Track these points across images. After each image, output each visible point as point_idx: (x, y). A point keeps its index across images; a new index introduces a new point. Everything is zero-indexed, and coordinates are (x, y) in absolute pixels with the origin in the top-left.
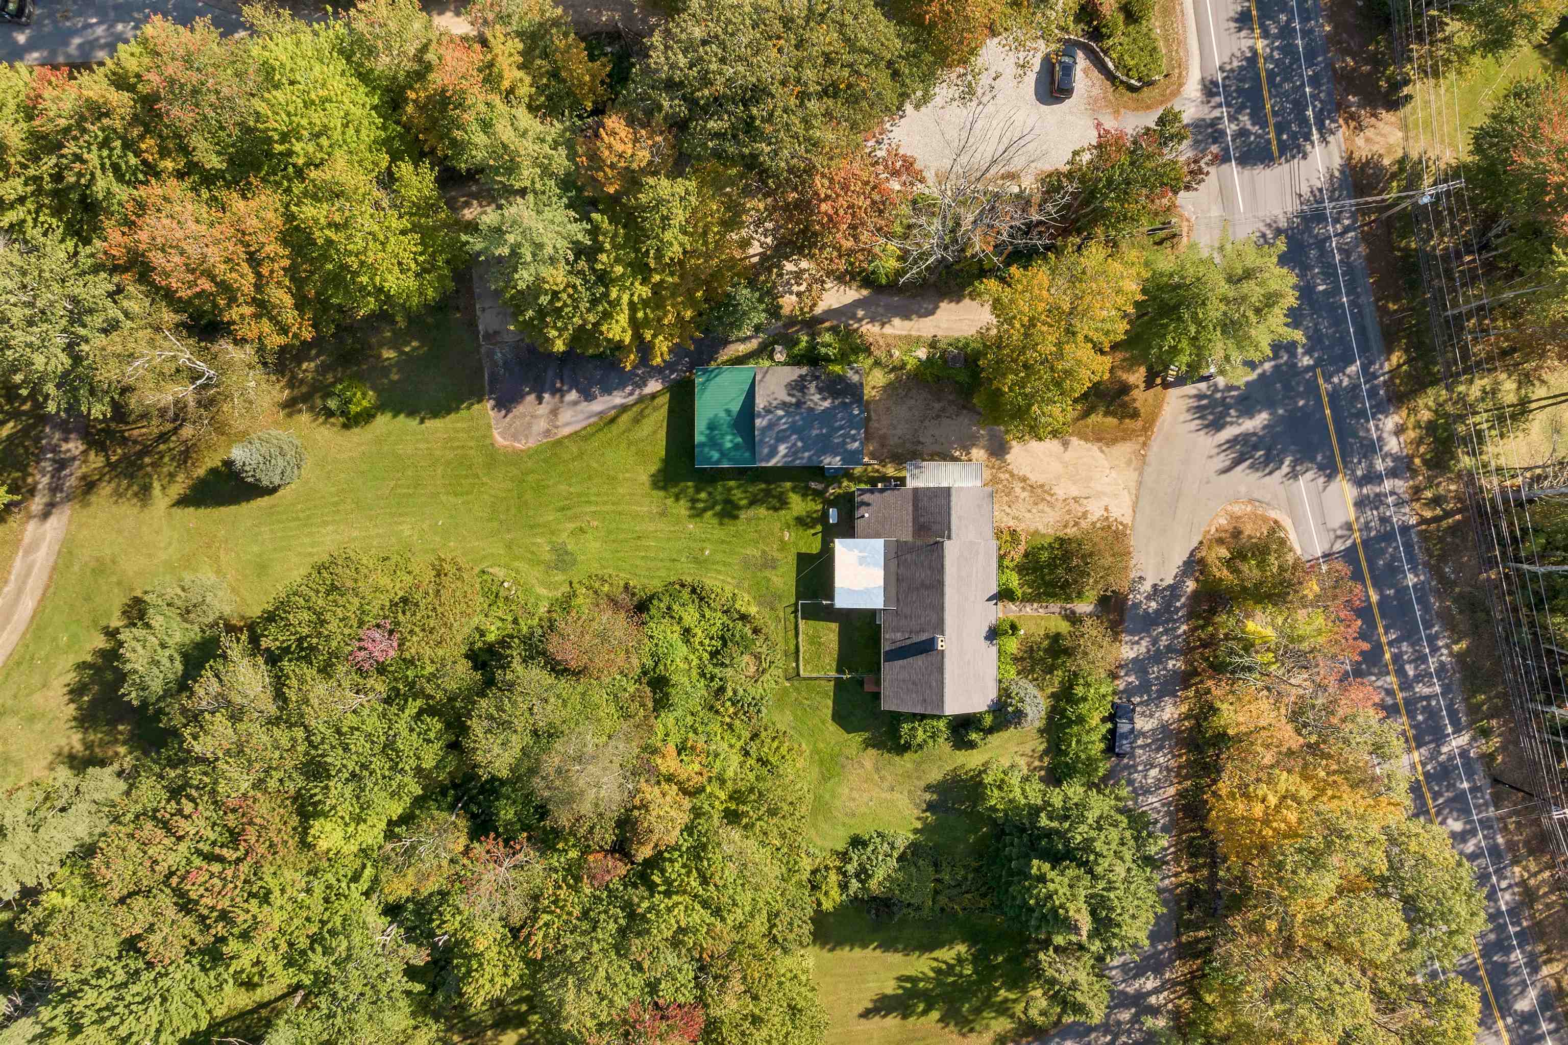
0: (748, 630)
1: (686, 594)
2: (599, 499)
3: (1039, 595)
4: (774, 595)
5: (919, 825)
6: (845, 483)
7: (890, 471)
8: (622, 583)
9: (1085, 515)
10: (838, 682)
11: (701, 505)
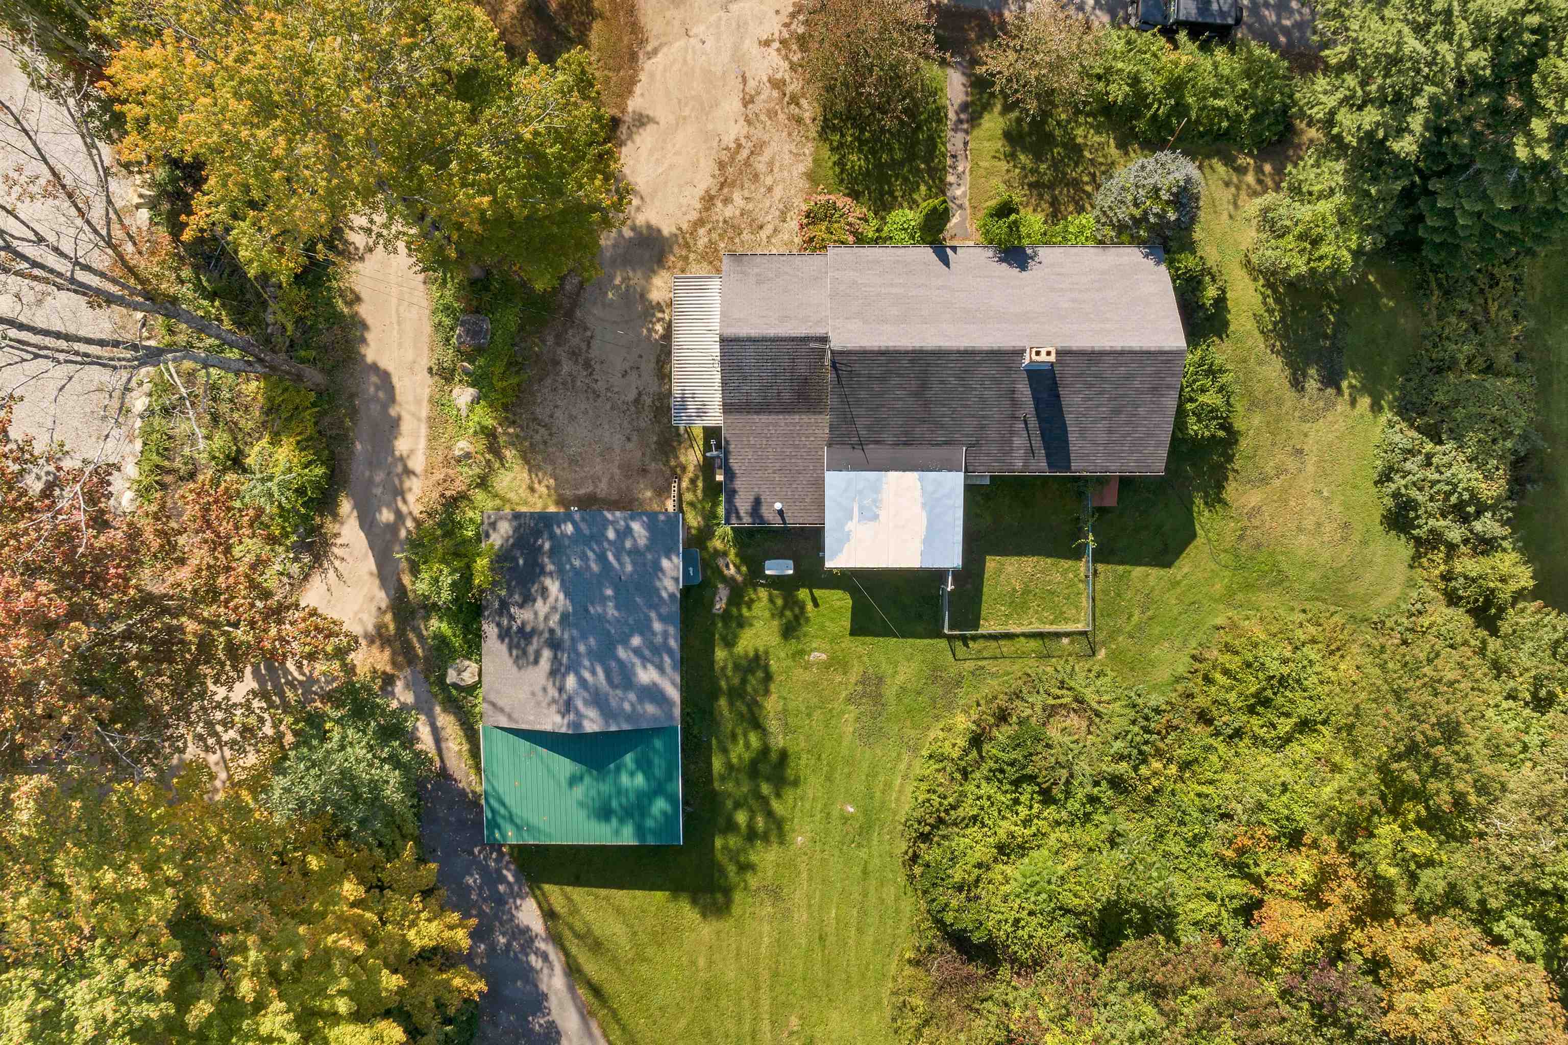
0: (1002, 734)
1: (931, 854)
2: (748, 1016)
3: (932, 171)
4: (935, 679)
5: (1365, 402)
6: (717, 544)
7: (692, 457)
8: (909, 971)
9: (777, 84)
10: (1101, 556)
11: (760, 822)
